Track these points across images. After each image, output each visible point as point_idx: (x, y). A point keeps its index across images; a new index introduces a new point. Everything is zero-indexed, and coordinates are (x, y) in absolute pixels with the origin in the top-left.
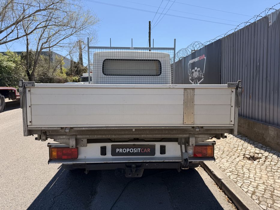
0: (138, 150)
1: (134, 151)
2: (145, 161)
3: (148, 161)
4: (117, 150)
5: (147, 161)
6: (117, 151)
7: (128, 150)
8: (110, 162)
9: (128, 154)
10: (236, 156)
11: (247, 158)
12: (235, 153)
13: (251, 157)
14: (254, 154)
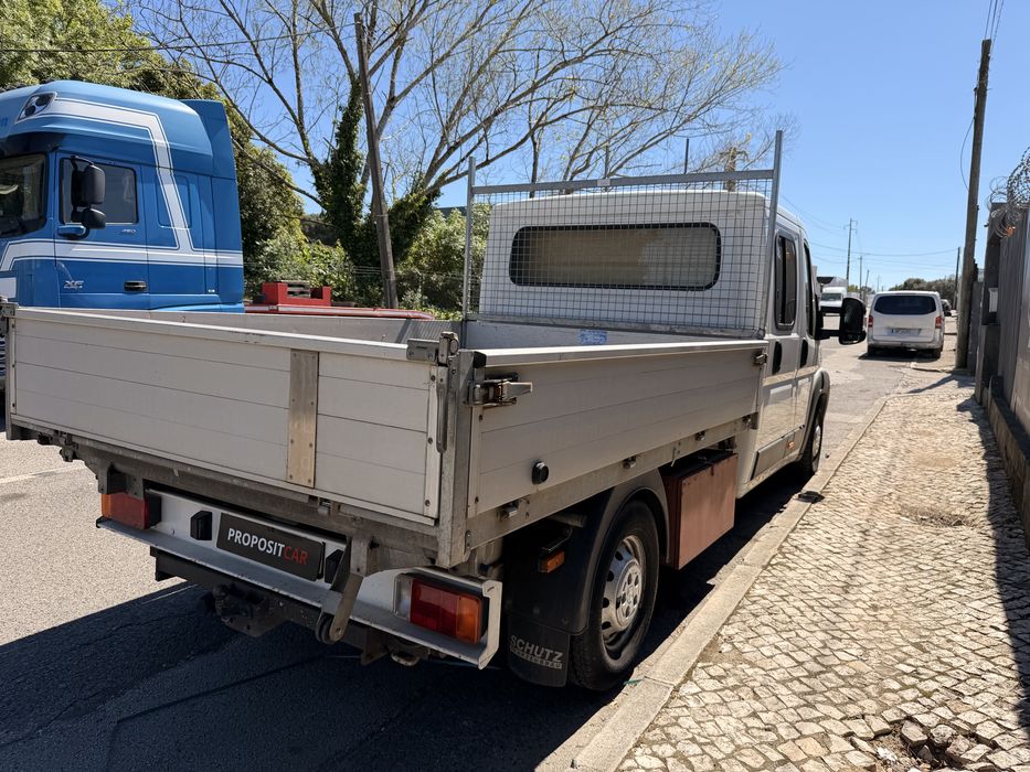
0: (278, 547)
1: (267, 548)
2: (276, 590)
3: (285, 593)
4: (231, 533)
5: (281, 592)
6: (230, 535)
7: (254, 540)
8: (200, 563)
9: (252, 552)
10: (853, 710)
11: (904, 739)
12: (869, 697)
13: (929, 742)
14: (954, 736)
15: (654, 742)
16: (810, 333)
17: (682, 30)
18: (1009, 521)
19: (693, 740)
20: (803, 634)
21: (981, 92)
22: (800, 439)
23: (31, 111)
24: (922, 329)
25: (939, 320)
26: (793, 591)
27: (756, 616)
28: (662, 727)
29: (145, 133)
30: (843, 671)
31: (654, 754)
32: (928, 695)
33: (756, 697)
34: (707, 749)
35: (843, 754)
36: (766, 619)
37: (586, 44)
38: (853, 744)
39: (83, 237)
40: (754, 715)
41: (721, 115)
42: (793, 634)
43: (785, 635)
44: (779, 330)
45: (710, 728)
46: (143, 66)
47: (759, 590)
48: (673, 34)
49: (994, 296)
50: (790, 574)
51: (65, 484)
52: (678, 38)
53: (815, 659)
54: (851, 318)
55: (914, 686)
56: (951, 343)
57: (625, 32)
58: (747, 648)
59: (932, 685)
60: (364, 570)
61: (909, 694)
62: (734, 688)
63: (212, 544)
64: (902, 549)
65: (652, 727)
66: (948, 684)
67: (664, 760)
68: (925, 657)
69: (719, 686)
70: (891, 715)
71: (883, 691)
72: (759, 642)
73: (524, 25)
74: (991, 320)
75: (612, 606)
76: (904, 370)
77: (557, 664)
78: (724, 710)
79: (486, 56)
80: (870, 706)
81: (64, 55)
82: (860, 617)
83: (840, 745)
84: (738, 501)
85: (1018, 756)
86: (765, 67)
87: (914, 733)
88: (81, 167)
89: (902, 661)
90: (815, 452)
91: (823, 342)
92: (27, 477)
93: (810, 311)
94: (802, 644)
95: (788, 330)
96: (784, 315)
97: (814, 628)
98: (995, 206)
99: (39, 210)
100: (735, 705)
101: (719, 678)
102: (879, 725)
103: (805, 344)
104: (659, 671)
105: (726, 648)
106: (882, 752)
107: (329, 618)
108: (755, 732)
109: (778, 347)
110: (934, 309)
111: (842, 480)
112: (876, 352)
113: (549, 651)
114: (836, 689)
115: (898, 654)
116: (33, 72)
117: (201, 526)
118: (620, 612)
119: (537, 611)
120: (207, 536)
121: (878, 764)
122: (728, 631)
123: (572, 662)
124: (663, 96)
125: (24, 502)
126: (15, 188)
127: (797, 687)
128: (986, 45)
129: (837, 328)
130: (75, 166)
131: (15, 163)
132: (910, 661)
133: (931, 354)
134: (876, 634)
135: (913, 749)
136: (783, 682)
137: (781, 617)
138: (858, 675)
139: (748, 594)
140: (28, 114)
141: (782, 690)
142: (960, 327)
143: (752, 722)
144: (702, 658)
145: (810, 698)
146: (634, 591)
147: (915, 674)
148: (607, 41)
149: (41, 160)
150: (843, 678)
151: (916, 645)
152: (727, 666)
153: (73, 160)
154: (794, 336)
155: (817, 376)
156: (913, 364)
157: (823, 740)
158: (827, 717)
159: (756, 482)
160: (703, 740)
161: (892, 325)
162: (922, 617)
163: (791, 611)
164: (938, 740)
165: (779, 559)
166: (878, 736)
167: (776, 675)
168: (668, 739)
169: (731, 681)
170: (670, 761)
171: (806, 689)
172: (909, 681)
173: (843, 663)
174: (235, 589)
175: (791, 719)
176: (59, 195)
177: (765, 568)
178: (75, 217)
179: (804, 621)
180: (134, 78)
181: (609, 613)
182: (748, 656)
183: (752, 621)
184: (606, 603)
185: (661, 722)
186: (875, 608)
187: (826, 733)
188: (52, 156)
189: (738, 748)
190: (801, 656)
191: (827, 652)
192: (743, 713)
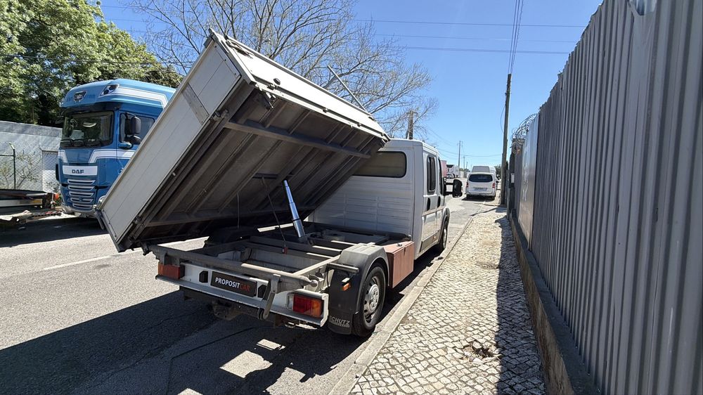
0: (237, 284)
1: (233, 285)
2: (237, 301)
4: (217, 279)
5: (240, 302)
7: (227, 282)
9: (226, 287)
10: (456, 338)
11: (473, 348)
12: (462, 333)
13: (482, 348)
14: (490, 346)
15: (384, 353)
16: (441, 193)
17: (391, 63)
18: (515, 267)
19: (399, 352)
20: (438, 311)
21: (508, 94)
22: (439, 235)
23: (106, 92)
24: (487, 188)
25: (494, 184)
26: (435, 296)
27: (421, 306)
28: (387, 348)
29: (160, 103)
30: (453, 325)
31: (384, 357)
32: (482, 332)
33: (421, 335)
34: (403, 355)
35: (452, 354)
36: (425, 307)
37: (351, 67)
38: (456, 350)
39: (130, 148)
40: (421, 342)
41: (406, 98)
42: (435, 312)
43: (432, 313)
44: (429, 193)
45: (405, 347)
46: (152, 68)
47: (423, 296)
48: (387, 65)
49: (513, 177)
50: (434, 289)
51: (126, 260)
52: (389, 66)
53: (443, 321)
54: (457, 186)
55: (478, 329)
56: (498, 193)
57: (367, 63)
58: (418, 318)
59: (484, 328)
60: (276, 291)
61: (476, 332)
62: (413, 333)
63: (208, 284)
64: (476, 279)
65: (384, 348)
66: (490, 328)
67: (388, 359)
68: (482, 318)
69: (408, 332)
70: (469, 340)
71: (467, 331)
72: (422, 315)
73: (324, 57)
74: (512, 186)
75: (368, 303)
76: (480, 205)
77: (347, 325)
78: (410, 341)
79: (308, 70)
80: (462, 337)
81: (114, 60)
82: (460, 305)
83: (451, 351)
84: (415, 261)
85: (511, 351)
86: (424, 79)
87: (477, 346)
88: (130, 118)
89: (474, 320)
90: (444, 240)
91: (446, 196)
92: (108, 257)
93: (441, 184)
94: (439, 315)
95: (433, 193)
96: (431, 187)
97: (442, 309)
98: (514, 140)
99: (110, 136)
100: (414, 339)
101: (408, 329)
102: (465, 343)
103: (439, 198)
104: (386, 327)
105: (410, 318)
106: (466, 353)
107: (262, 310)
108: (421, 348)
109: (429, 200)
110: (492, 180)
111: (455, 252)
112: (470, 197)
113: (345, 321)
114: (450, 331)
115: (473, 318)
116: (98, 68)
117: (204, 277)
118: (371, 306)
119: (339, 306)
120: (207, 281)
121: (464, 357)
122: (410, 312)
123: (353, 324)
124: (384, 89)
125: (110, 268)
126: (95, 124)
127: (436, 331)
128: (509, 76)
129: (452, 191)
130: (127, 117)
131: (97, 114)
132: (477, 320)
133: (491, 198)
134: (465, 311)
135: (477, 351)
136: (431, 330)
137: (431, 306)
138: (458, 326)
139: (418, 298)
140: (105, 94)
141: (431, 332)
142: (502, 187)
143: (419, 344)
144: (402, 322)
145: (441, 335)
146: (376, 298)
147: (479, 325)
148: (360, 66)
149: (111, 113)
150: (453, 327)
151: (480, 314)
152: (411, 325)
153: (126, 114)
154: (435, 195)
155: (444, 210)
156: (484, 203)
157: (445, 349)
158: (447, 342)
159: (421, 253)
160: (402, 352)
161: (476, 186)
162: (482, 304)
163: (434, 303)
164: (485, 348)
165: (430, 284)
166: (464, 347)
167: (428, 327)
168: (389, 352)
169: (412, 330)
170: (390, 360)
171: (439, 332)
172: (476, 327)
173: (453, 322)
174: (220, 302)
175: (434, 343)
176: (119, 131)
177: (425, 287)
178: (127, 139)
179: (439, 307)
180: (148, 73)
181: (367, 306)
182: (418, 321)
183: (420, 308)
184: (366, 303)
185: (387, 346)
186: (465, 301)
187: (446, 347)
188: (116, 113)
189: (415, 354)
190: (438, 320)
191: (447, 318)
192: (417, 341)
